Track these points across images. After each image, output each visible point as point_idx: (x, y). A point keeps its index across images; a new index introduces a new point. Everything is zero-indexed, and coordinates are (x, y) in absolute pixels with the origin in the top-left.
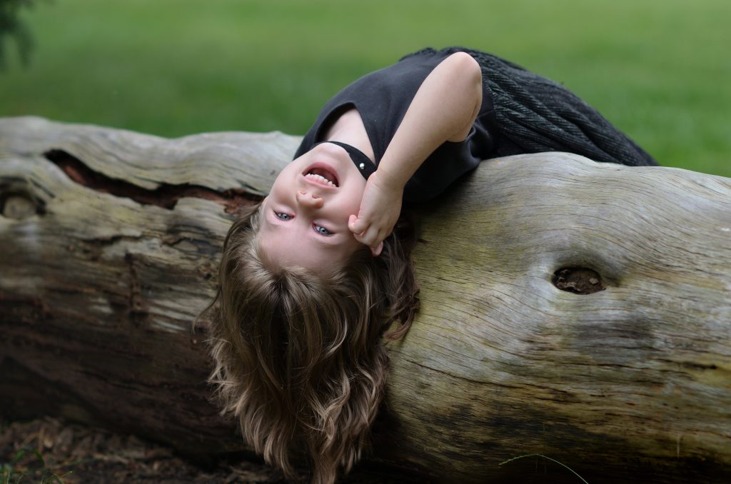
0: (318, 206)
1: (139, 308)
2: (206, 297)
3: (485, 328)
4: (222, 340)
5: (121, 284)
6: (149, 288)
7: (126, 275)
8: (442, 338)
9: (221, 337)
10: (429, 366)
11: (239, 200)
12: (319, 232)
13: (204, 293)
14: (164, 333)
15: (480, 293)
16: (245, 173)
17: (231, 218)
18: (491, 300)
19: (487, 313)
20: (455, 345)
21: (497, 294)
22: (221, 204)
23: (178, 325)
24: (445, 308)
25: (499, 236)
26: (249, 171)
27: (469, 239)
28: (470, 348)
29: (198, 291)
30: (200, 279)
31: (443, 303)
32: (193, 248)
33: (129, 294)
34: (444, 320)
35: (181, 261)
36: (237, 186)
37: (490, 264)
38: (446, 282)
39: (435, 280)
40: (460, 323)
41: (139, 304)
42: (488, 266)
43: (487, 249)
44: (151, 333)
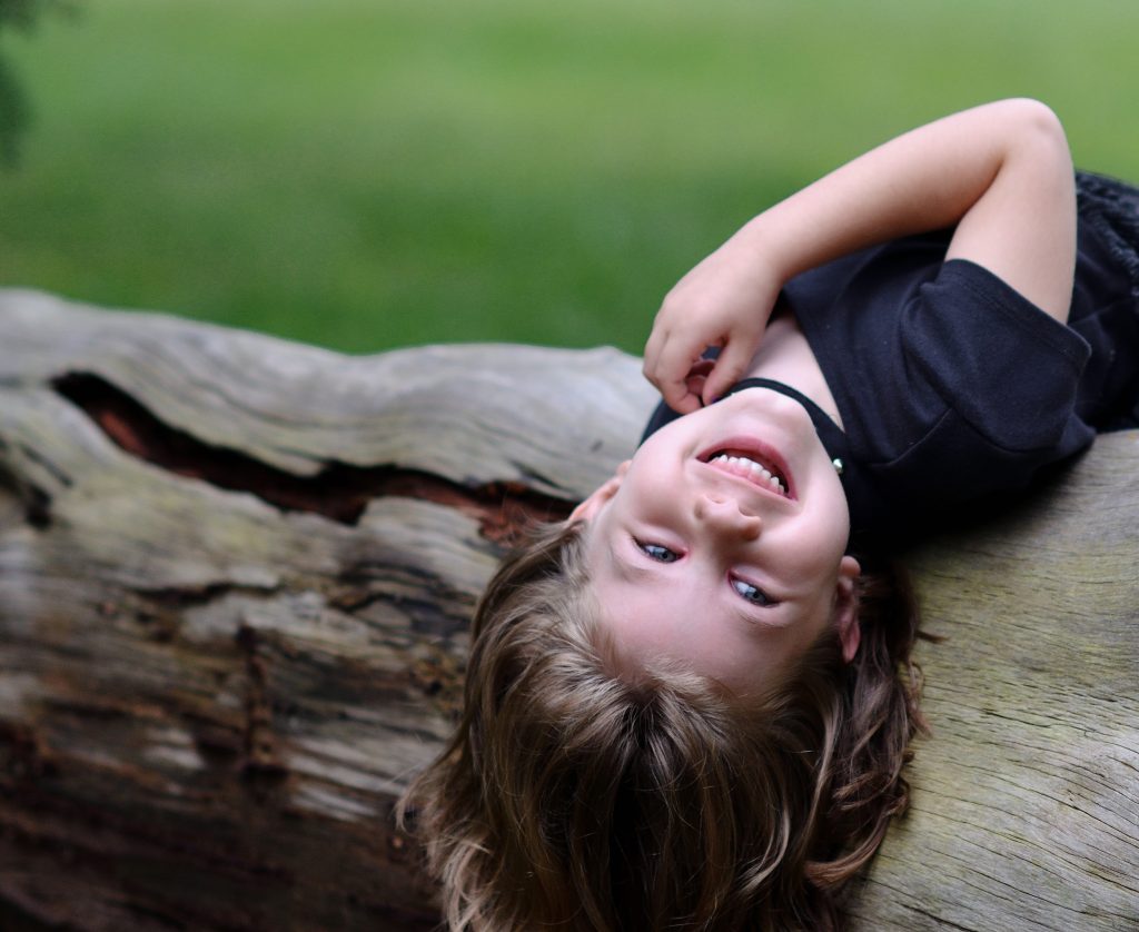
0: (751, 534)
1: (265, 759)
2: (429, 737)
3: (1093, 835)
4: (466, 842)
5: (227, 700)
6: (293, 711)
7: (238, 678)
8: (991, 856)
9: (464, 835)
10: (957, 922)
11: (515, 508)
12: (745, 596)
13: (425, 727)
14: (323, 820)
15: (1085, 751)
16: (529, 443)
17: (493, 549)
18: (1109, 768)
19: (1098, 800)
20: (1019, 873)
21: (1124, 755)
22: (470, 516)
23: (360, 801)
24: (998, 784)
25: (1133, 616)
26: (539, 440)
27: (1060, 620)
28: (1057, 881)
29: (410, 722)
30: (413, 693)
31: (993, 773)
32: (399, 620)
33: (242, 723)
34: (996, 813)
35: (370, 650)
36: (510, 474)
37: (1109, 683)
38: (1002, 721)
39: (977, 716)
40: (1034, 820)
41: (266, 748)
42: (1105, 688)
43: (1102, 646)
44: (294, 818)
